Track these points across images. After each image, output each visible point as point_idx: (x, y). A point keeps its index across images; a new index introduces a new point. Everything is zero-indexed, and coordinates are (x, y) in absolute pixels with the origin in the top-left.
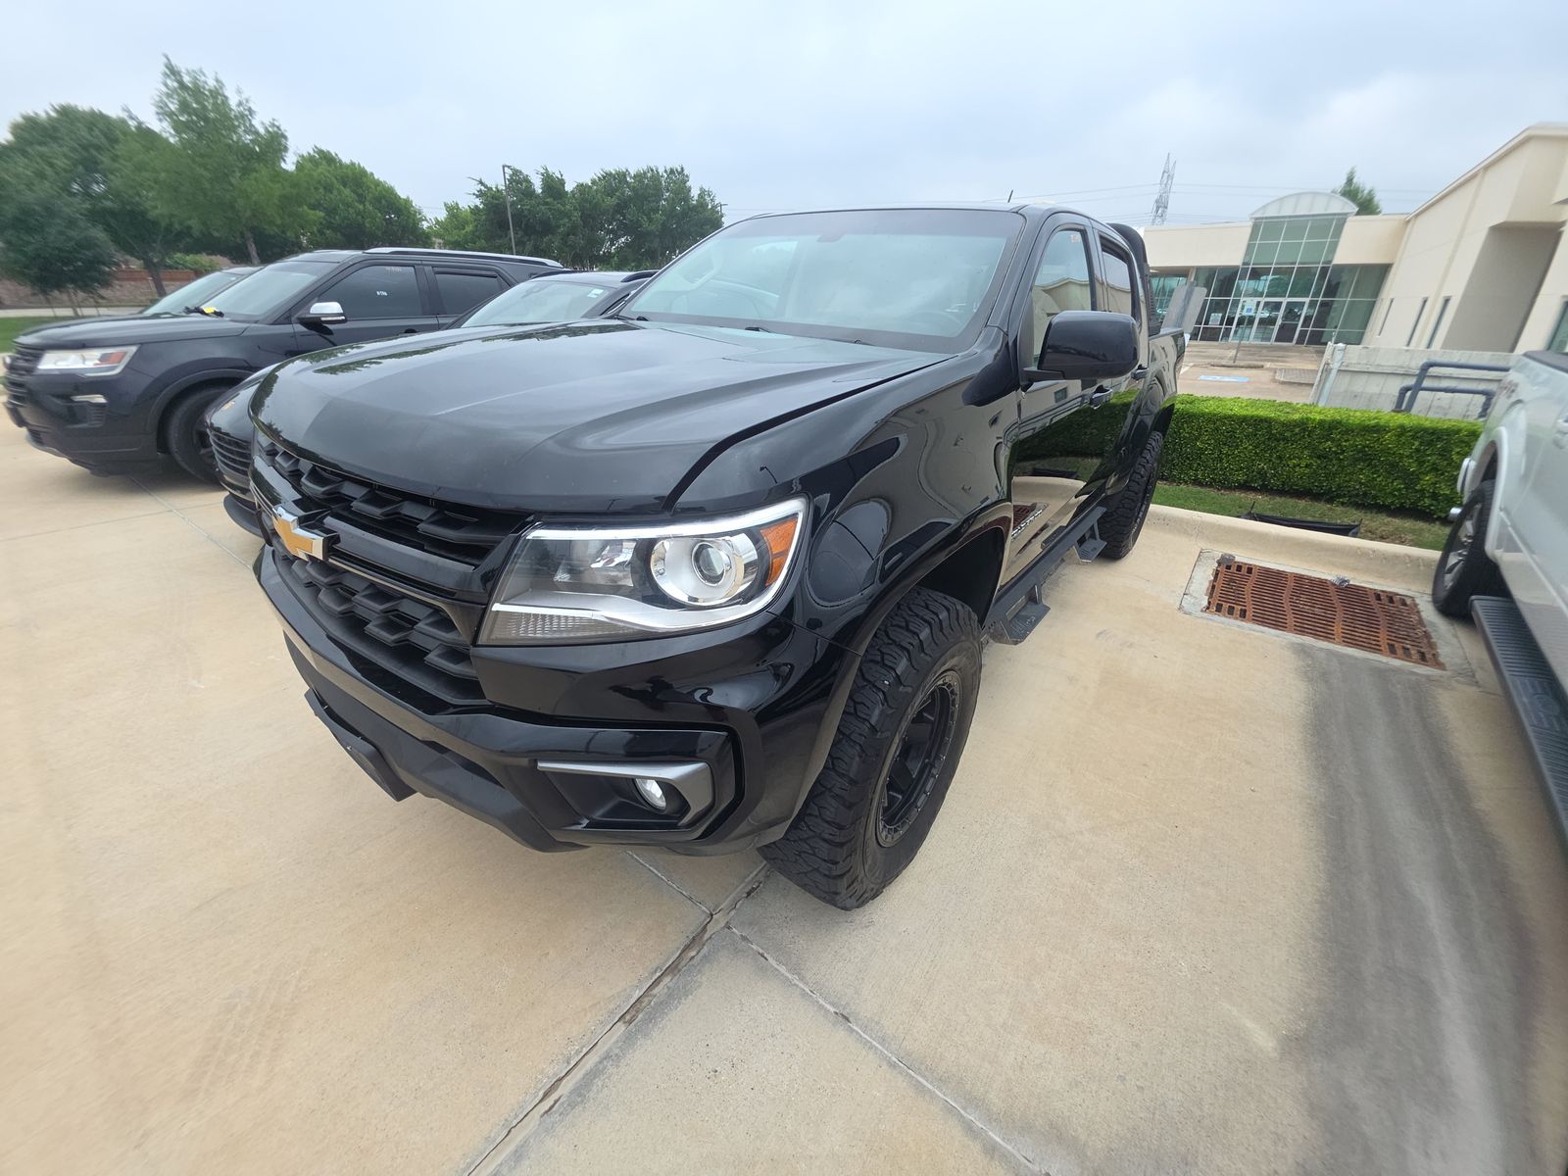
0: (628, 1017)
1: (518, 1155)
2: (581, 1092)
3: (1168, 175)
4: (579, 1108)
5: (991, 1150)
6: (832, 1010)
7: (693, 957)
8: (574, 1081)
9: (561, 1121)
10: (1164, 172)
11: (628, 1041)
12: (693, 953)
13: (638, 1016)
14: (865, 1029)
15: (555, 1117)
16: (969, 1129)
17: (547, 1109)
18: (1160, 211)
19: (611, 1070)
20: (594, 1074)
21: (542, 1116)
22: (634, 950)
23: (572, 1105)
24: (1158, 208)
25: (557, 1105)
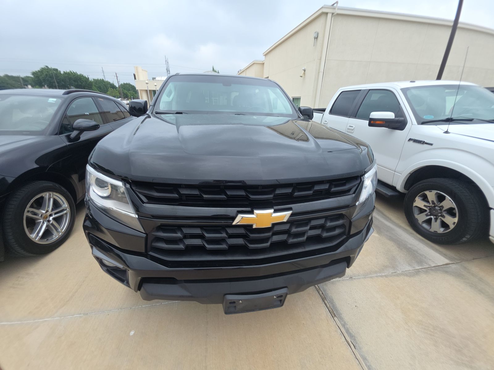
0: (333, 315)
1: (365, 359)
2: (351, 336)
3: (167, 62)
4: (356, 338)
5: (386, 276)
6: (348, 278)
7: (322, 293)
8: (347, 336)
9: (358, 344)
10: (166, 61)
11: (341, 319)
12: (321, 293)
13: (334, 313)
14: (355, 276)
15: (357, 345)
16: (382, 276)
17: (353, 346)
18: (168, 72)
19: (348, 326)
20: (347, 331)
21: (355, 348)
22: (314, 303)
23: (355, 340)
24: (167, 71)
25: (353, 343)
